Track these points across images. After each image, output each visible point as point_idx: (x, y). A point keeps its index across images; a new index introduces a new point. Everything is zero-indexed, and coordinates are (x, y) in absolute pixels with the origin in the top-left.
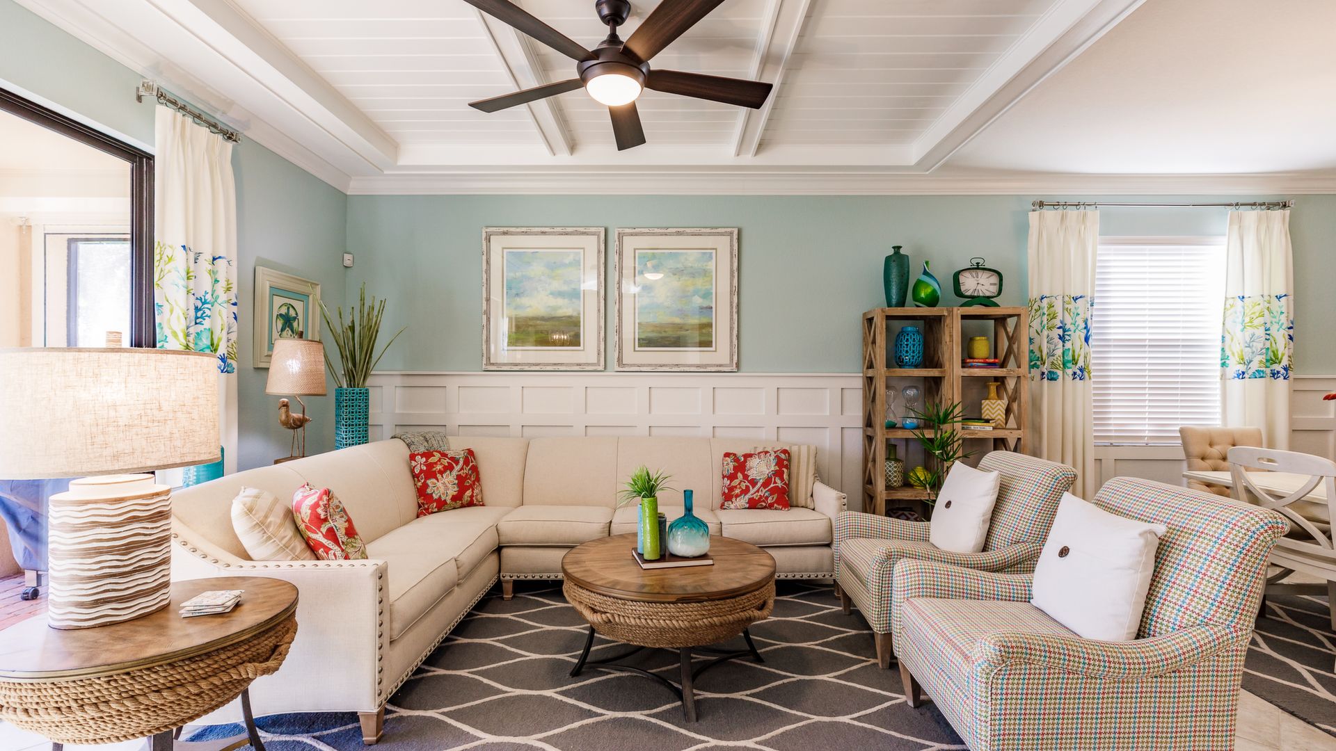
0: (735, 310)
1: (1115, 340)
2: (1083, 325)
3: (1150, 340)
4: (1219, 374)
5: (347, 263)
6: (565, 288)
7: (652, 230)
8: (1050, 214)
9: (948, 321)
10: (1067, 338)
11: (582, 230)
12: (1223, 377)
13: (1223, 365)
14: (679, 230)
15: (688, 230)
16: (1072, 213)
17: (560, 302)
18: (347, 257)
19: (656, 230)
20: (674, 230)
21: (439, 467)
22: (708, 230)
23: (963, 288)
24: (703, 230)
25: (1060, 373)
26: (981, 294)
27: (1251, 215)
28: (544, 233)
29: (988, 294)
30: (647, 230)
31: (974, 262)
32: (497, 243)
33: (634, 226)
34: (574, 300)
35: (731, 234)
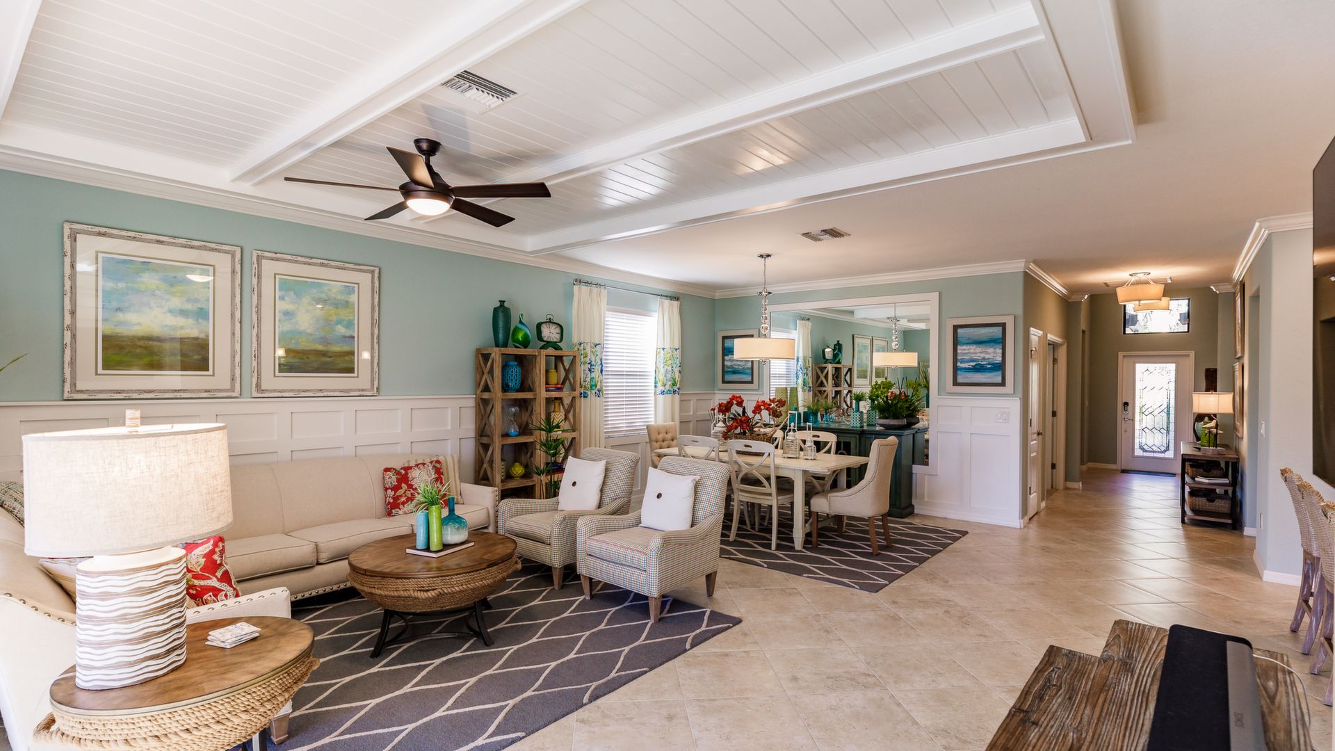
0: (376, 341)
1: (612, 371)
2: (599, 363)
3: (626, 371)
4: (653, 391)
6: (189, 306)
7: (294, 258)
8: (584, 288)
9: (538, 359)
10: (592, 370)
11: (213, 245)
12: (655, 393)
13: (655, 386)
14: (323, 261)
16: (595, 289)
17: (181, 321)
19: (299, 259)
20: (319, 261)
22: (352, 266)
23: (543, 335)
25: (589, 393)
26: (552, 340)
27: (667, 302)
28: (160, 242)
29: (555, 340)
30: (289, 257)
31: (548, 317)
33: (275, 251)
34: (200, 321)
35: (372, 272)
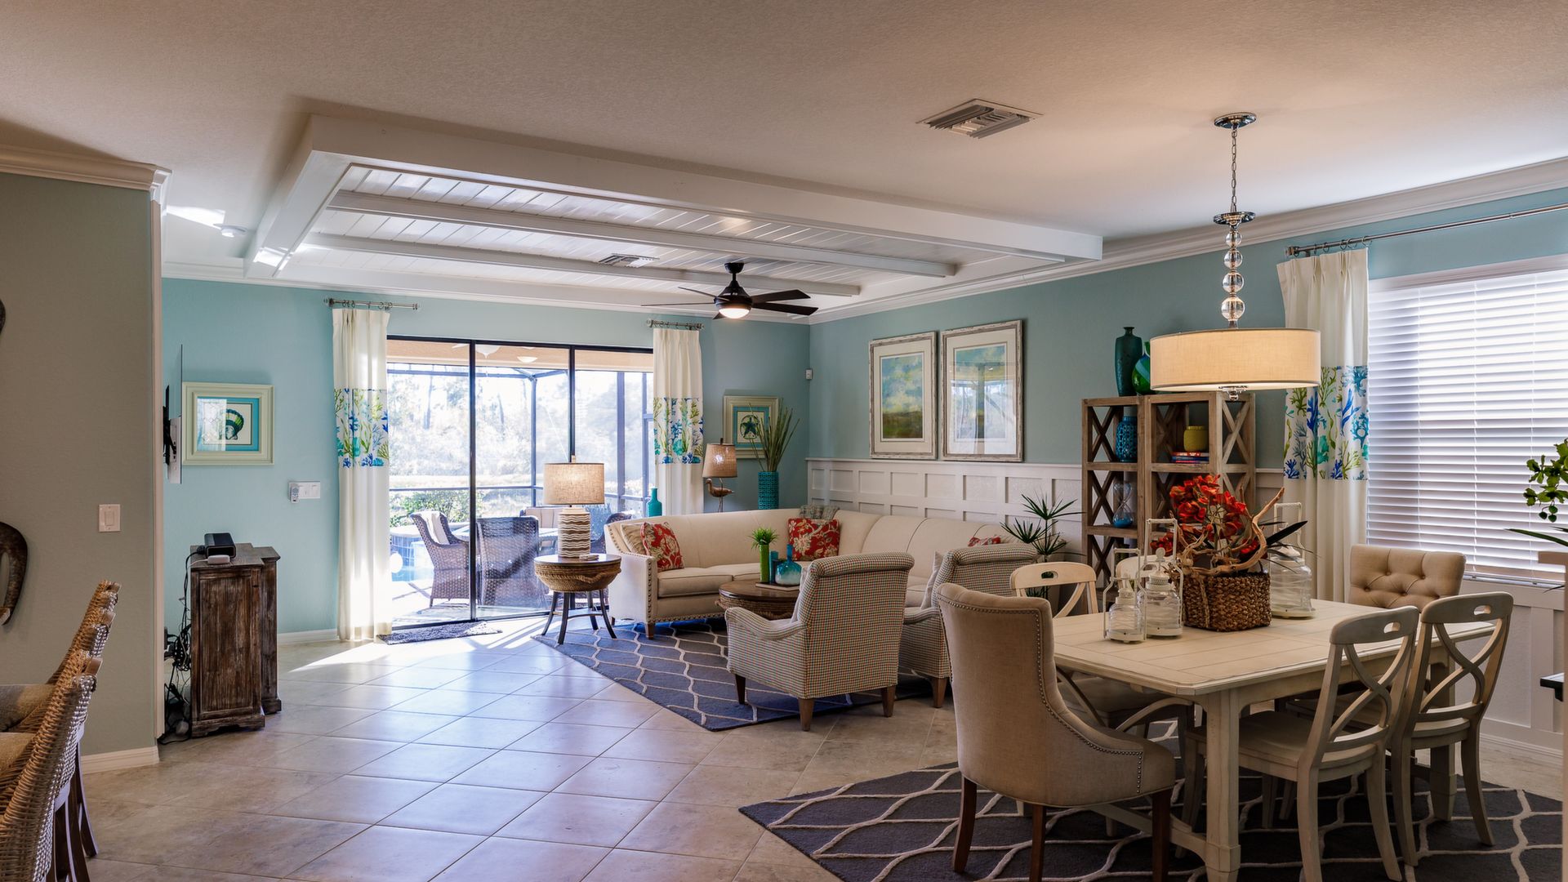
0: (1019, 401)
5: (808, 377)
6: (914, 387)
7: (963, 330)
10: (1318, 423)
11: (922, 335)
14: (979, 327)
15: (986, 327)
17: (911, 399)
18: (809, 372)
19: (966, 330)
21: (802, 530)
22: (1000, 325)
24: (997, 325)
25: (1309, 469)
28: (901, 341)
30: (960, 331)
32: (878, 351)
33: (953, 328)
34: (918, 397)
35: (1015, 326)
